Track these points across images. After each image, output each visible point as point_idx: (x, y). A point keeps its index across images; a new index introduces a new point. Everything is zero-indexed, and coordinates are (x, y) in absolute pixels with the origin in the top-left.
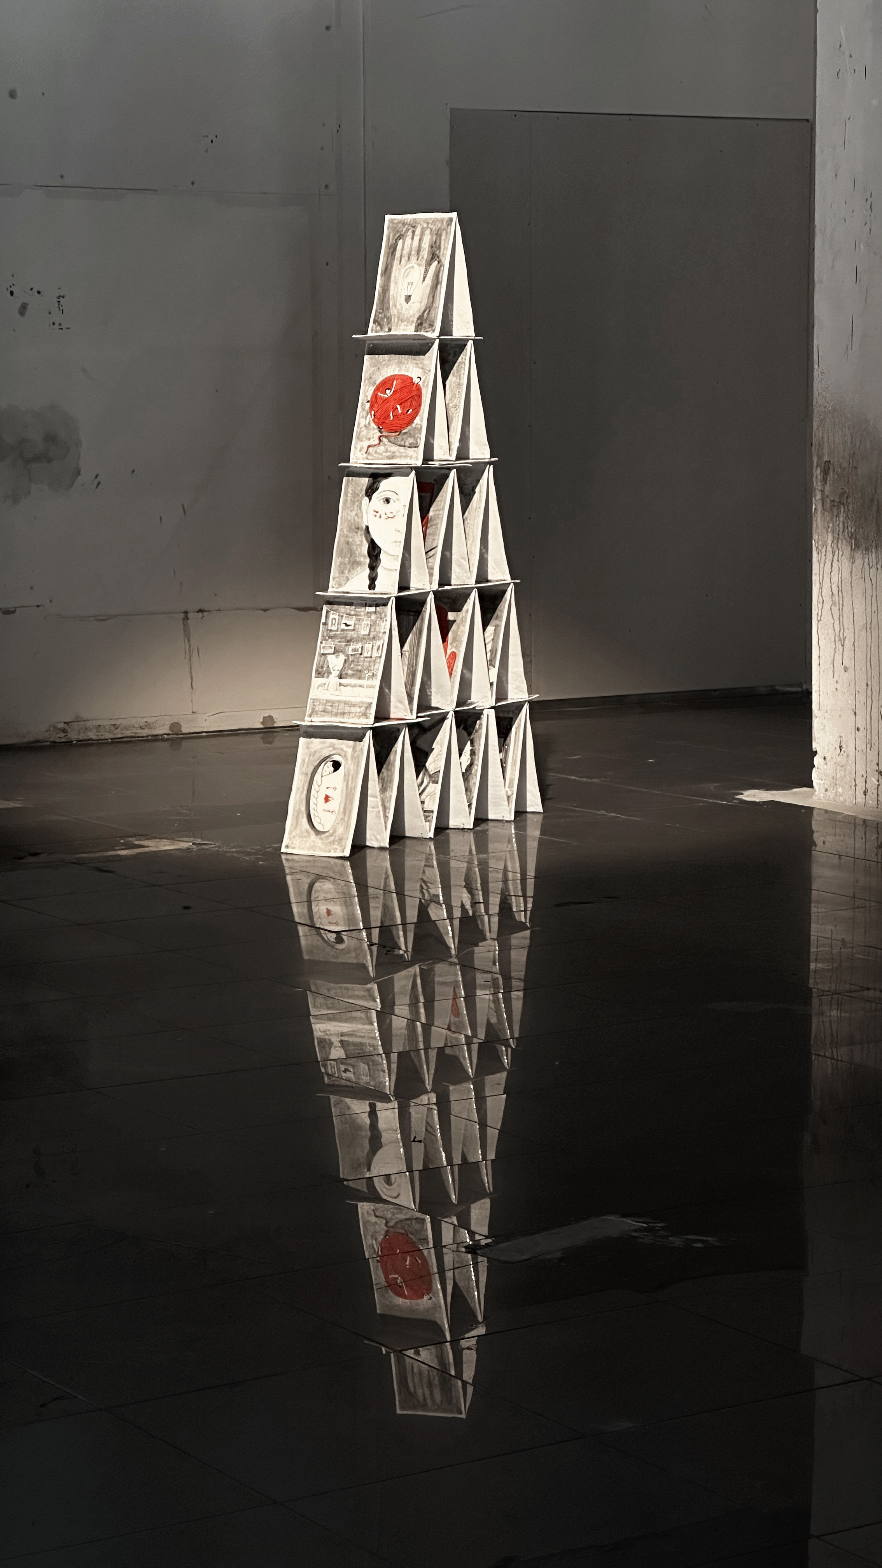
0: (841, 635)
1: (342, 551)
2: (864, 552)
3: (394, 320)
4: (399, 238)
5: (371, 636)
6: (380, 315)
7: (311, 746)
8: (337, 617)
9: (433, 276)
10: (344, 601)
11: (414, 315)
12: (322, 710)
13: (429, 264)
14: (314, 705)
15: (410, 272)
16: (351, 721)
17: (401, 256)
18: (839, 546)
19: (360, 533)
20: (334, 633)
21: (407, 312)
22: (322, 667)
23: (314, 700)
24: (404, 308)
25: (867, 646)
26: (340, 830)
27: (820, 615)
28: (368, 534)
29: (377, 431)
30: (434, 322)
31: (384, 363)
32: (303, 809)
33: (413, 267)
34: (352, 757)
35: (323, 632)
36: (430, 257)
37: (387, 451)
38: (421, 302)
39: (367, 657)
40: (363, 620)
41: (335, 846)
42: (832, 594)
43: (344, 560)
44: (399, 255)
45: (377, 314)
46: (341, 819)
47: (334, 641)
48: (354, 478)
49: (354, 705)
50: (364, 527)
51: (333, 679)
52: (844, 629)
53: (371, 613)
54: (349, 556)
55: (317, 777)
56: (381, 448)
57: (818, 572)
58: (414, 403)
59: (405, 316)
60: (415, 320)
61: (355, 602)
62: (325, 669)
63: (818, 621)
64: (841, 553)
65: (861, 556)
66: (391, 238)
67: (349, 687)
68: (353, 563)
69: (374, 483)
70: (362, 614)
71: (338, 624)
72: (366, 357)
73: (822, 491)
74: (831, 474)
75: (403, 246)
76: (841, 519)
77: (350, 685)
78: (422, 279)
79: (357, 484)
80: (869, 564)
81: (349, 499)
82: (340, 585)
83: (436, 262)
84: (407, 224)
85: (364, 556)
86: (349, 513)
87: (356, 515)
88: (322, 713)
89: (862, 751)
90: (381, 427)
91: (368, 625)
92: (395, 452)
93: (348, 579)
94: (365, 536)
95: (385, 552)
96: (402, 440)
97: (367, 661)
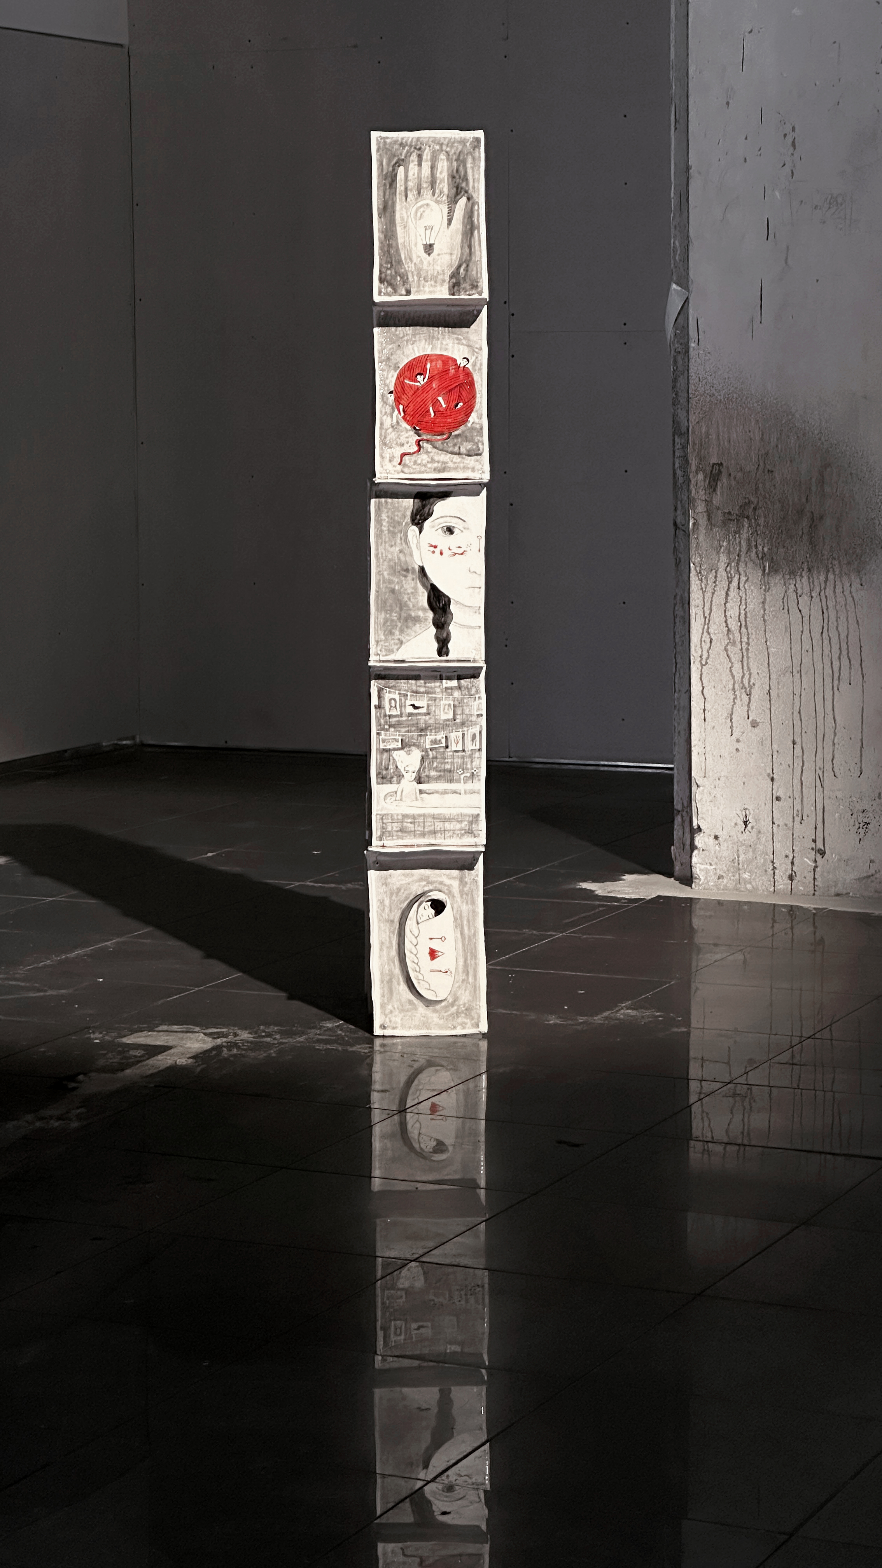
0: (746, 681)
1: (385, 602)
2: (787, 577)
3: (413, 279)
4: (398, 164)
5: (458, 721)
6: (389, 272)
7: (389, 880)
8: (397, 697)
9: (464, 218)
10: (405, 673)
11: (443, 271)
12: (398, 829)
13: (453, 201)
14: (383, 823)
15: (424, 211)
16: (448, 842)
17: (406, 189)
18: (741, 569)
19: (410, 576)
20: (397, 719)
21: (431, 268)
22: (387, 769)
23: (382, 817)
24: (425, 263)
25: (794, 694)
26: (465, 997)
27: (704, 657)
28: (424, 579)
29: (412, 433)
30: (477, 282)
31: (406, 338)
32: (397, 971)
33: (427, 205)
34: (462, 893)
35: (378, 719)
36: (454, 191)
37: (433, 461)
38: (451, 254)
39: (457, 751)
40: (441, 699)
41: (460, 1020)
42: (729, 630)
43: (391, 616)
44: (403, 188)
45: (384, 270)
46: (463, 981)
47: (399, 731)
48: (389, 500)
49: (450, 820)
50: (417, 568)
51: (408, 784)
52: (750, 674)
53: (451, 688)
54: (398, 609)
55: (410, 924)
56: (423, 457)
57: (701, 603)
58: (464, 393)
59: (429, 273)
60: (447, 279)
61: (422, 674)
62: (392, 771)
63: (702, 665)
64: (743, 579)
65: (782, 582)
66: (384, 163)
67: (435, 795)
68: (406, 620)
69: (424, 506)
70: (438, 690)
71: (401, 707)
72: (377, 331)
73: (708, 502)
74: (724, 480)
75: (406, 176)
76: (745, 536)
77: (437, 792)
78: (446, 222)
79: (397, 509)
80: (796, 591)
81: (384, 529)
82: (390, 651)
83: (464, 199)
84: (407, 145)
85: (424, 609)
86: (389, 549)
87: (401, 551)
88: (400, 834)
89: (786, 825)
90: (417, 428)
91: (449, 705)
92: (447, 463)
93: (401, 643)
94: (420, 581)
95: (457, 602)
96: (455, 445)
97: (458, 757)
